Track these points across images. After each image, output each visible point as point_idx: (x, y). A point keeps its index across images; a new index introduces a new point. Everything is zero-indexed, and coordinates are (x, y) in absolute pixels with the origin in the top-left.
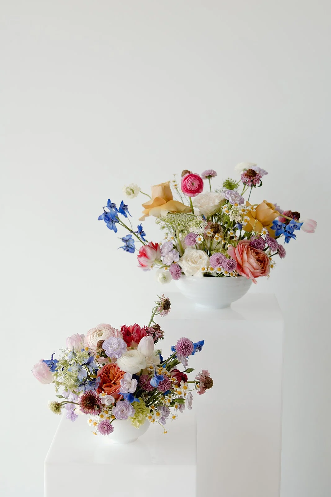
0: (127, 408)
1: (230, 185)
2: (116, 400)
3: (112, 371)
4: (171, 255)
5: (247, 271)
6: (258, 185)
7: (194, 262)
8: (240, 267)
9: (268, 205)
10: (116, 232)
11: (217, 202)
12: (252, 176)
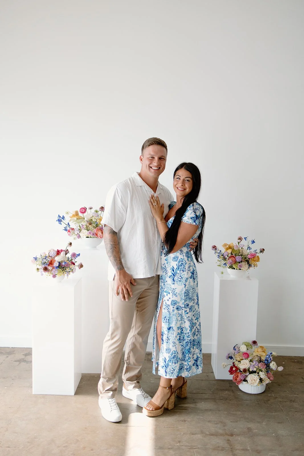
1: (97, 211)
4: (77, 231)
5: (98, 236)
7: (84, 233)
8: (97, 235)
10: (61, 225)
11: (91, 216)
12: (102, 208)
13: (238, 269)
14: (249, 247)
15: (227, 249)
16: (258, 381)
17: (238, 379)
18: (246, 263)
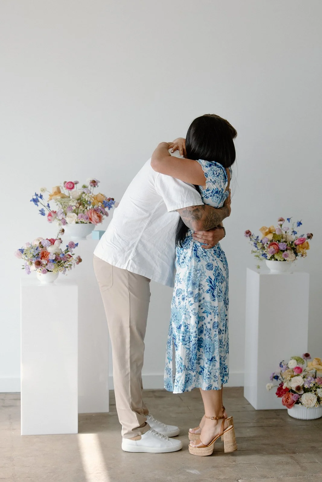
0: (52, 265)
1: (84, 187)
2: (48, 262)
3: (45, 253)
4: (61, 215)
5: (93, 221)
6: (96, 186)
7: (71, 218)
8: (91, 219)
9: (101, 194)
10: (38, 206)
11: (80, 193)
12: (94, 183)
13: (282, 260)
14: (294, 231)
15: (267, 234)
16: (316, 400)
17: (290, 401)
18: (293, 251)
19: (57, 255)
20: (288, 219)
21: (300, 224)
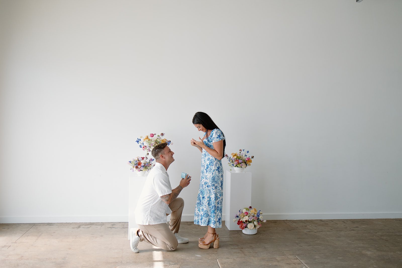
1: (158, 136)
2: (141, 167)
3: (140, 163)
4: (148, 148)
6: (163, 136)
9: (165, 139)
10: (139, 144)
11: (156, 139)
12: (162, 134)
13: (240, 167)
14: (245, 155)
15: (234, 156)
16: (254, 226)
17: (243, 226)
18: (245, 163)
19: (145, 164)
20: (243, 150)
21: (248, 152)
